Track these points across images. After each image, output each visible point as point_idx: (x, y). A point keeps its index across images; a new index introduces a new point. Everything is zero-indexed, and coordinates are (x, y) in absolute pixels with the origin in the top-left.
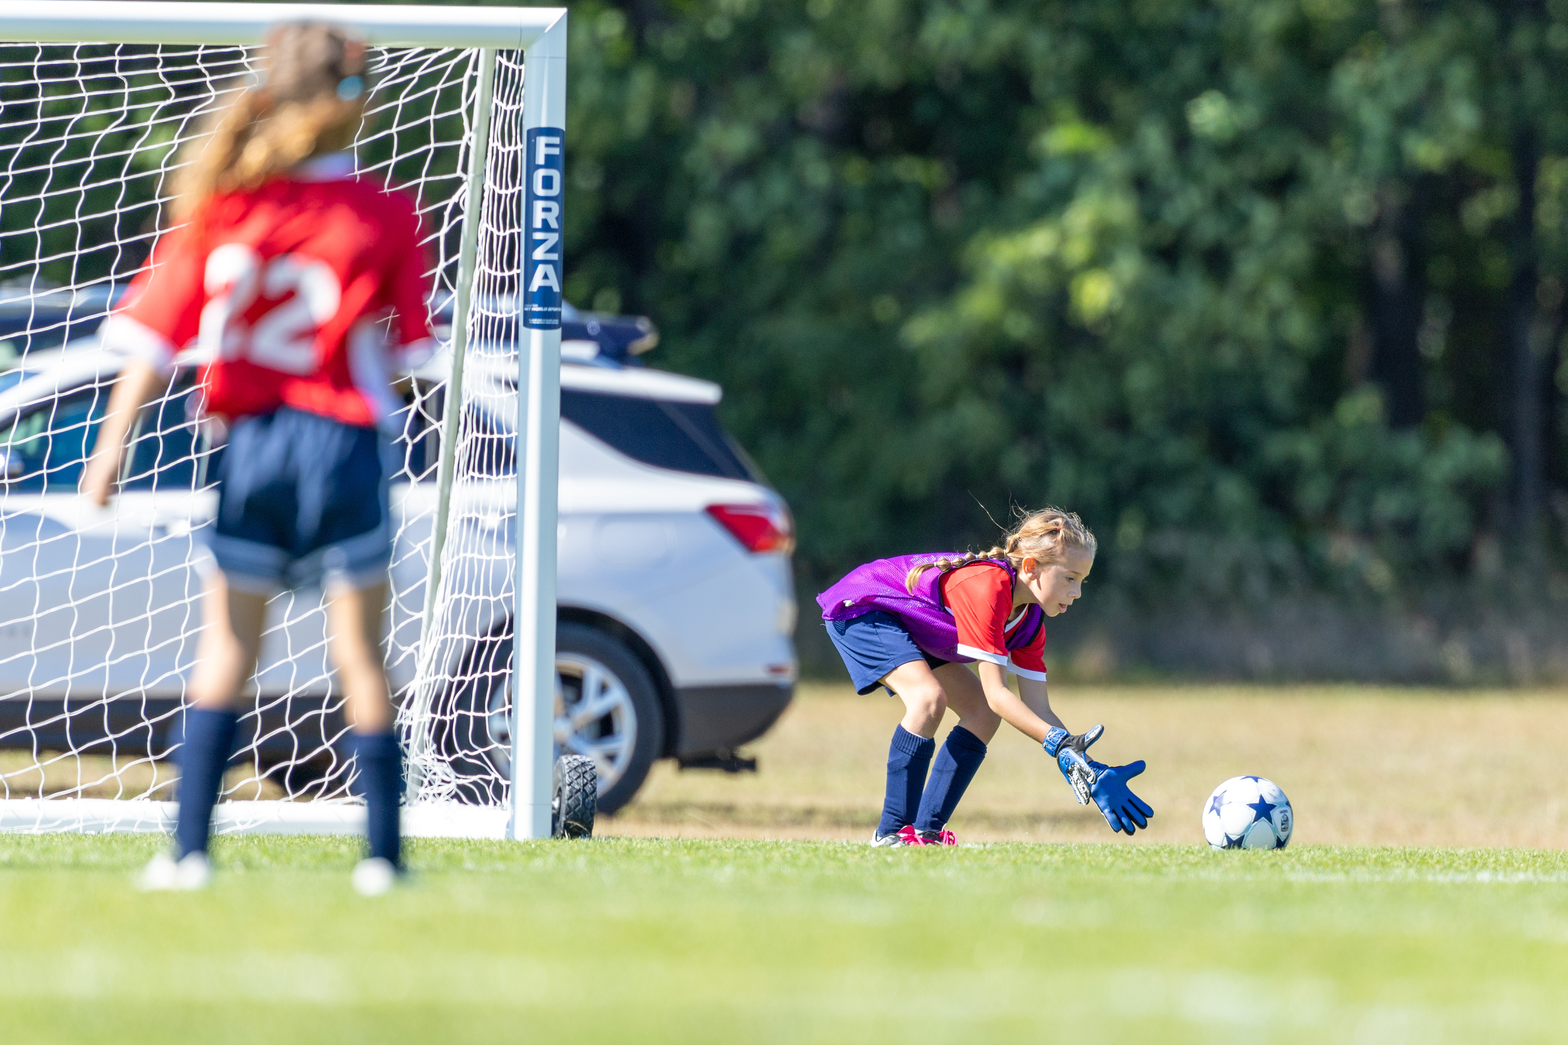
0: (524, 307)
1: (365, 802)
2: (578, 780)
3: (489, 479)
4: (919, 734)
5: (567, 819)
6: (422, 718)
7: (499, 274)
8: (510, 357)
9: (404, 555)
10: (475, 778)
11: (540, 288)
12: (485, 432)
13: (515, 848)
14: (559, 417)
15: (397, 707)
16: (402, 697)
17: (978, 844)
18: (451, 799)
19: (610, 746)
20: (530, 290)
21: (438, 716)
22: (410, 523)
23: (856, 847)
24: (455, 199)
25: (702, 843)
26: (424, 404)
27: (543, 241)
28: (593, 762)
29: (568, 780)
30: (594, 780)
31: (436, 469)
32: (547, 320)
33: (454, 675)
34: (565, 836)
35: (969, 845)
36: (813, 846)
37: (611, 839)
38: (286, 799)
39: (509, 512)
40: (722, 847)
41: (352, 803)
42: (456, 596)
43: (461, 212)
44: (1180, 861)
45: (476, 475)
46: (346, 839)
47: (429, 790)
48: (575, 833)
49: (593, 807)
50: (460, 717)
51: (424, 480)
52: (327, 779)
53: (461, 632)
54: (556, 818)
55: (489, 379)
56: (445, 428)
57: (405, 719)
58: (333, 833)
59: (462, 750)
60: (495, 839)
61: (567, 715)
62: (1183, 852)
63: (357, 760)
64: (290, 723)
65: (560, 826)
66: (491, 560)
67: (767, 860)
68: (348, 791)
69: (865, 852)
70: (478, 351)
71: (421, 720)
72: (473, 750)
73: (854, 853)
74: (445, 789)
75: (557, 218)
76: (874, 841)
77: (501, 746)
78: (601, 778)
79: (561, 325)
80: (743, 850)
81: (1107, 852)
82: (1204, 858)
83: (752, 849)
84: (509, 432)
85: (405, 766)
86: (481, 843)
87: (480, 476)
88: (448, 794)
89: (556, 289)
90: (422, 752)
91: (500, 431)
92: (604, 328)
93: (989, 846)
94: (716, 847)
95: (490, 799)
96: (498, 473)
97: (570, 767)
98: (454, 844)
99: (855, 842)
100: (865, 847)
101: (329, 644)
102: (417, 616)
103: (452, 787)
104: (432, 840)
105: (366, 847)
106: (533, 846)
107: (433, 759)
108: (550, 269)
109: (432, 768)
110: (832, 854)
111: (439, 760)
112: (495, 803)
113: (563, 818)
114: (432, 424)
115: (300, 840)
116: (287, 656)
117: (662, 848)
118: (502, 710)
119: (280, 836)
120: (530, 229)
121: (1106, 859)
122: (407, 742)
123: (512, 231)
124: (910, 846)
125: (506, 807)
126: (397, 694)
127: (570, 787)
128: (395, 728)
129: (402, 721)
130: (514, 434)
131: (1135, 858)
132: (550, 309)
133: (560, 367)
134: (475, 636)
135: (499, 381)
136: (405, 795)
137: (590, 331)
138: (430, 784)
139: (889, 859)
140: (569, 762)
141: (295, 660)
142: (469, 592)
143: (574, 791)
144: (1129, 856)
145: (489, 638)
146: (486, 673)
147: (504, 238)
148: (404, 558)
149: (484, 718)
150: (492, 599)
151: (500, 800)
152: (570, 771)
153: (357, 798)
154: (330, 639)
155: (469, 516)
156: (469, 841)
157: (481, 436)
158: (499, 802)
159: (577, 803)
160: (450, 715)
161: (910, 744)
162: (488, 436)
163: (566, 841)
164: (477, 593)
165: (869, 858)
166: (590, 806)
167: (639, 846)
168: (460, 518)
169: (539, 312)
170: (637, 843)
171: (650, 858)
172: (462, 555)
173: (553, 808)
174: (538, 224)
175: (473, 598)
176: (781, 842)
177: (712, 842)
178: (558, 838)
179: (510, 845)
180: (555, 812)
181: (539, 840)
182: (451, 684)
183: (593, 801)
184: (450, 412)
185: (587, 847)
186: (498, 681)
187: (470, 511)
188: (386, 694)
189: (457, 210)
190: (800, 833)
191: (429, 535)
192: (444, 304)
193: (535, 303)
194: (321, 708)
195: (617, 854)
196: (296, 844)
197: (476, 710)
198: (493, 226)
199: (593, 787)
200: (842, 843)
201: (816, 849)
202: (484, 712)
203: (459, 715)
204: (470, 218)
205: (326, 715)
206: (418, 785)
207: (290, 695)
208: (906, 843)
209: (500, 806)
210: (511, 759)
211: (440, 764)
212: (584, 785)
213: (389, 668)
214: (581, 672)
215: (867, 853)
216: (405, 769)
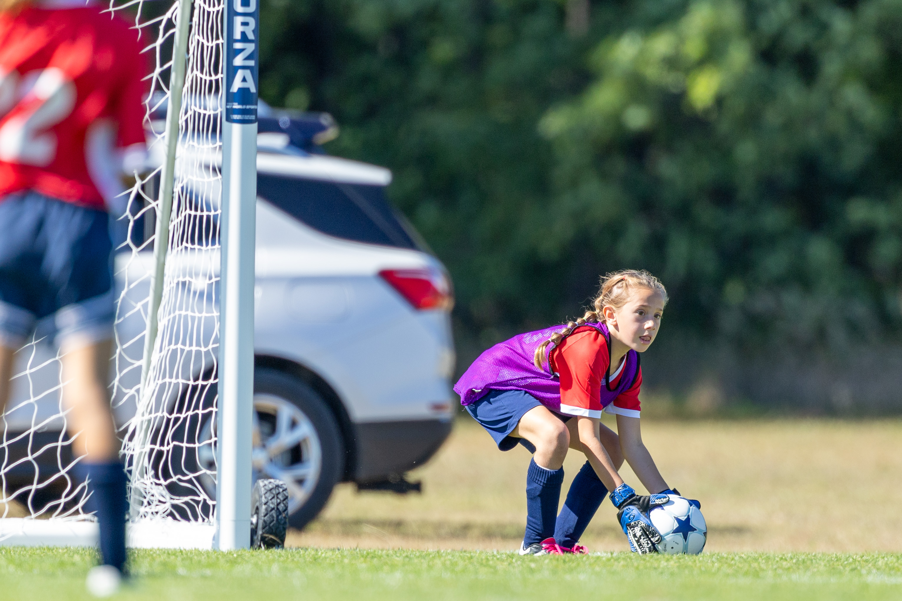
0: (226, 105)
1: (96, 519)
2: (273, 500)
3: (200, 249)
4: (547, 467)
5: (263, 533)
6: (143, 448)
7: (208, 78)
8: (216, 147)
9: (126, 313)
10: (187, 499)
11: (240, 89)
12: (196, 210)
13: (220, 557)
14: (255, 198)
15: (121, 440)
16: (126, 431)
17: (606, 552)
18: (166, 517)
19: (299, 471)
20: (231, 91)
21: (157, 447)
22: (132, 286)
23: (504, 556)
24: (168, 15)
25: (376, 553)
26: (143, 187)
27: (242, 50)
28: (285, 484)
29: (264, 500)
30: (286, 500)
31: (153, 240)
32: (245, 116)
33: (171, 412)
34: (261, 547)
35: (599, 554)
36: (469, 555)
37: (300, 549)
38: (29, 517)
39: (216, 277)
40: (393, 556)
41: (84, 520)
42: (173, 347)
43: (174, 26)
44: (775, 567)
45: (189, 245)
46: (79, 550)
47: (148, 509)
48: (270, 544)
49: (285, 523)
50: (175, 447)
51: (143, 250)
52: (63, 501)
53: (177, 377)
54: (254, 532)
55: (200, 166)
56: (160, 206)
57: (128, 450)
58: (68, 545)
59: (176, 474)
60: (203, 549)
61: (264, 446)
62: (778, 559)
63: (89, 484)
64: (32, 453)
65: (258, 538)
66: (202, 317)
67: (430, 567)
68: (81, 511)
69: (512, 559)
70: (191, 142)
71: (142, 450)
72: (184, 475)
73: (503, 561)
74: (161, 508)
75: (253, 31)
76: (522, 551)
77: (209, 472)
78: (292, 498)
79: (257, 120)
80: (410, 559)
81: (714, 559)
82: (796, 564)
83: (418, 557)
84: (216, 210)
85: (128, 488)
86: (191, 553)
87: (193, 247)
88: (164, 513)
89: (253, 90)
90: (142, 477)
91: (209, 210)
92: (293, 123)
93: (616, 554)
94: (388, 555)
95: (200, 516)
96: (207, 244)
97: (265, 489)
98: (169, 554)
99: (503, 551)
100: (512, 556)
101: (64, 387)
102: (137, 363)
103: (168, 506)
104: (151, 550)
105: (95, 557)
106: (235, 555)
107: (152, 483)
108: (248, 73)
109: (150, 490)
110: (484, 562)
111: (156, 484)
112: (204, 520)
113: (260, 532)
114: (150, 203)
115: (41, 551)
116: (30, 398)
117: (343, 556)
118: (208, 442)
119: (24, 548)
120: (231, 40)
121: (713, 566)
122: (130, 468)
123: (218, 42)
124: (551, 554)
125: (213, 523)
126: (121, 429)
127: (266, 506)
128: (120, 456)
129: (126, 451)
130: (219, 212)
131: (738, 564)
132: (248, 107)
133: (257, 154)
134: (189, 380)
135: (207, 167)
136: (129, 514)
137: (282, 125)
138: (149, 504)
139: (533, 565)
140: (265, 485)
141: (36, 401)
142: (184, 344)
143: (269, 509)
144: (733, 562)
145: (200, 382)
146: (196, 411)
147: (212, 47)
148: (127, 315)
149: (195, 448)
150: (203, 349)
151: (208, 516)
152: (266, 493)
153: (89, 516)
154: (66, 383)
155: (184, 280)
156: (181, 551)
157: (193, 213)
158: (206, 519)
159: (272, 519)
160: (167, 446)
161: (541, 476)
162: (199, 213)
163: (261, 552)
164: (191, 345)
165: (516, 565)
166: (283, 522)
167: (323, 555)
168: (176, 281)
169: (239, 109)
170: (322, 553)
171: (333, 564)
172: (177, 313)
173: (252, 524)
174: (237, 36)
175: (187, 348)
176: (442, 551)
177: (384, 552)
178: (255, 549)
179: (216, 554)
180: (253, 527)
181: (240, 550)
182: (169, 420)
183: (285, 518)
184: (165, 193)
185: (280, 556)
186: (207, 417)
187: (184, 276)
188: (113, 429)
189: (170, 24)
190: (458, 545)
191: (147, 295)
192: (159, 103)
193: (235, 102)
194: (57, 441)
195: (305, 562)
196: (38, 554)
197: (188, 442)
198: (204, 38)
199: (285, 506)
200: (493, 553)
201: (471, 557)
202: (194, 443)
203: (175, 446)
204: (181, 31)
205: (63, 447)
206: (139, 505)
207: (32, 430)
208: (547, 551)
209: (207, 522)
210: (216, 482)
211: (157, 487)
212: (278, 504)
213: (115, 407)
214: (276, 411)
215: (514, 560)
216: (128, 491)
